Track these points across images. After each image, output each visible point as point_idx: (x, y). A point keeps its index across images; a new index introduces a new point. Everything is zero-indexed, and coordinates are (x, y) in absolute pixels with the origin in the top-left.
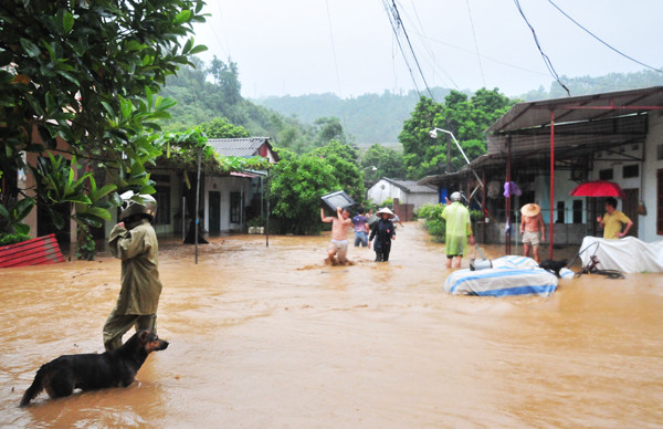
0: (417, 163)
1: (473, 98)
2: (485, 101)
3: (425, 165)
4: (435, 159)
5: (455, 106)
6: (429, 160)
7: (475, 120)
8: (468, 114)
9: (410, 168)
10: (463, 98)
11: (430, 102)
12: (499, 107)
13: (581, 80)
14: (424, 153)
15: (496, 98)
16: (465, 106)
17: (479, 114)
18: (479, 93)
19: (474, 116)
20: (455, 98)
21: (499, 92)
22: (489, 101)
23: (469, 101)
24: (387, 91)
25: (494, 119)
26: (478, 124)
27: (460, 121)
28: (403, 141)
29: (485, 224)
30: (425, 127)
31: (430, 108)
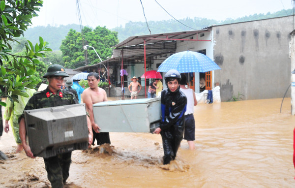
0: (69, 61)
1: (94, 30)
2: (100, 32)
3: (73, 61)
4: (78, 59)
5: (87, 34)
6: (75, 59)
7: (96, 40)
8: (93, 38)
9: (66, 63)
10: (90, 30)
11: (74, 32)
12: (106, 35)
13: (137, 23)
14: (73, 56)
15: (105, 30)
16: (91, 34)
17: (98, 37)
18: (97, 28)
19: (96, 39)
20: (86, 30)
21: (106, 28)
22: (102, 32)
23: (93, 32)
24: (49, 25)
25: (105, 40)
26: (97, 42)
27: (89, 41)
28: (62, 50)
29: (110, 88)
30: (72, 43)
31: (75, 35)
